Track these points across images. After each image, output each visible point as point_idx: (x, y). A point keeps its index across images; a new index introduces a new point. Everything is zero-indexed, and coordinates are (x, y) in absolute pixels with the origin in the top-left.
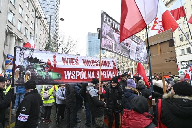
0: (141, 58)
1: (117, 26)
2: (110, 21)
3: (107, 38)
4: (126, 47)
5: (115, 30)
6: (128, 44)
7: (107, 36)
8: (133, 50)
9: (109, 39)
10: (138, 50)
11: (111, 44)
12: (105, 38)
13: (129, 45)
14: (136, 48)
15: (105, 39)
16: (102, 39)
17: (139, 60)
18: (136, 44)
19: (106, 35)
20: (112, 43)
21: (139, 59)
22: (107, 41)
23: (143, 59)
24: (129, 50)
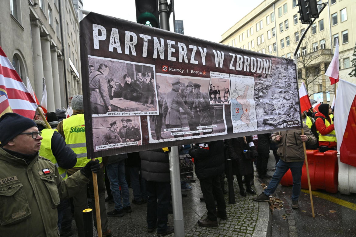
0: (276, 117)
1: (162, 49)
2: (127, 39)
3: (115, 109)
4: (212, 102)
5: (153, 66)
6: (216, 92)
7: (116, 102)
8: (241, 101)
9: (123, 110)
10: (261, 94)
11: (137, 123)
12: (106, 110)
13: (222, 94)
14: (251, 92)
15: (107, 115)
16: (94, 120)
17: (271, 125)
18: (251, 80)
19: (111, 98)
20: (144, 118)
21: (271, 122)
22: (114, 120)
23: (284, 117)
24: (228, 107)
